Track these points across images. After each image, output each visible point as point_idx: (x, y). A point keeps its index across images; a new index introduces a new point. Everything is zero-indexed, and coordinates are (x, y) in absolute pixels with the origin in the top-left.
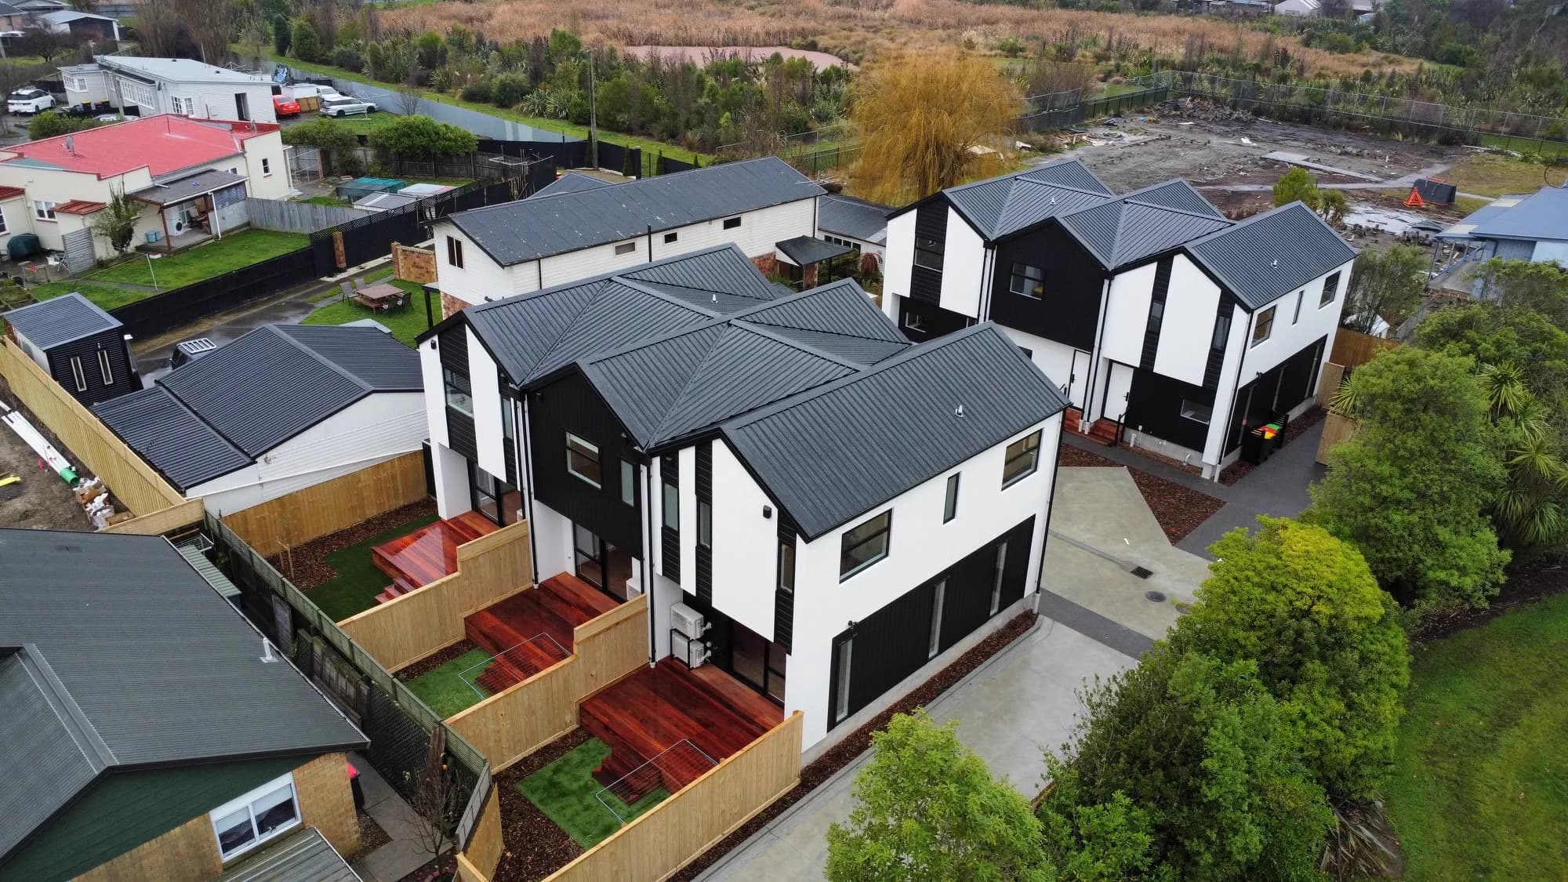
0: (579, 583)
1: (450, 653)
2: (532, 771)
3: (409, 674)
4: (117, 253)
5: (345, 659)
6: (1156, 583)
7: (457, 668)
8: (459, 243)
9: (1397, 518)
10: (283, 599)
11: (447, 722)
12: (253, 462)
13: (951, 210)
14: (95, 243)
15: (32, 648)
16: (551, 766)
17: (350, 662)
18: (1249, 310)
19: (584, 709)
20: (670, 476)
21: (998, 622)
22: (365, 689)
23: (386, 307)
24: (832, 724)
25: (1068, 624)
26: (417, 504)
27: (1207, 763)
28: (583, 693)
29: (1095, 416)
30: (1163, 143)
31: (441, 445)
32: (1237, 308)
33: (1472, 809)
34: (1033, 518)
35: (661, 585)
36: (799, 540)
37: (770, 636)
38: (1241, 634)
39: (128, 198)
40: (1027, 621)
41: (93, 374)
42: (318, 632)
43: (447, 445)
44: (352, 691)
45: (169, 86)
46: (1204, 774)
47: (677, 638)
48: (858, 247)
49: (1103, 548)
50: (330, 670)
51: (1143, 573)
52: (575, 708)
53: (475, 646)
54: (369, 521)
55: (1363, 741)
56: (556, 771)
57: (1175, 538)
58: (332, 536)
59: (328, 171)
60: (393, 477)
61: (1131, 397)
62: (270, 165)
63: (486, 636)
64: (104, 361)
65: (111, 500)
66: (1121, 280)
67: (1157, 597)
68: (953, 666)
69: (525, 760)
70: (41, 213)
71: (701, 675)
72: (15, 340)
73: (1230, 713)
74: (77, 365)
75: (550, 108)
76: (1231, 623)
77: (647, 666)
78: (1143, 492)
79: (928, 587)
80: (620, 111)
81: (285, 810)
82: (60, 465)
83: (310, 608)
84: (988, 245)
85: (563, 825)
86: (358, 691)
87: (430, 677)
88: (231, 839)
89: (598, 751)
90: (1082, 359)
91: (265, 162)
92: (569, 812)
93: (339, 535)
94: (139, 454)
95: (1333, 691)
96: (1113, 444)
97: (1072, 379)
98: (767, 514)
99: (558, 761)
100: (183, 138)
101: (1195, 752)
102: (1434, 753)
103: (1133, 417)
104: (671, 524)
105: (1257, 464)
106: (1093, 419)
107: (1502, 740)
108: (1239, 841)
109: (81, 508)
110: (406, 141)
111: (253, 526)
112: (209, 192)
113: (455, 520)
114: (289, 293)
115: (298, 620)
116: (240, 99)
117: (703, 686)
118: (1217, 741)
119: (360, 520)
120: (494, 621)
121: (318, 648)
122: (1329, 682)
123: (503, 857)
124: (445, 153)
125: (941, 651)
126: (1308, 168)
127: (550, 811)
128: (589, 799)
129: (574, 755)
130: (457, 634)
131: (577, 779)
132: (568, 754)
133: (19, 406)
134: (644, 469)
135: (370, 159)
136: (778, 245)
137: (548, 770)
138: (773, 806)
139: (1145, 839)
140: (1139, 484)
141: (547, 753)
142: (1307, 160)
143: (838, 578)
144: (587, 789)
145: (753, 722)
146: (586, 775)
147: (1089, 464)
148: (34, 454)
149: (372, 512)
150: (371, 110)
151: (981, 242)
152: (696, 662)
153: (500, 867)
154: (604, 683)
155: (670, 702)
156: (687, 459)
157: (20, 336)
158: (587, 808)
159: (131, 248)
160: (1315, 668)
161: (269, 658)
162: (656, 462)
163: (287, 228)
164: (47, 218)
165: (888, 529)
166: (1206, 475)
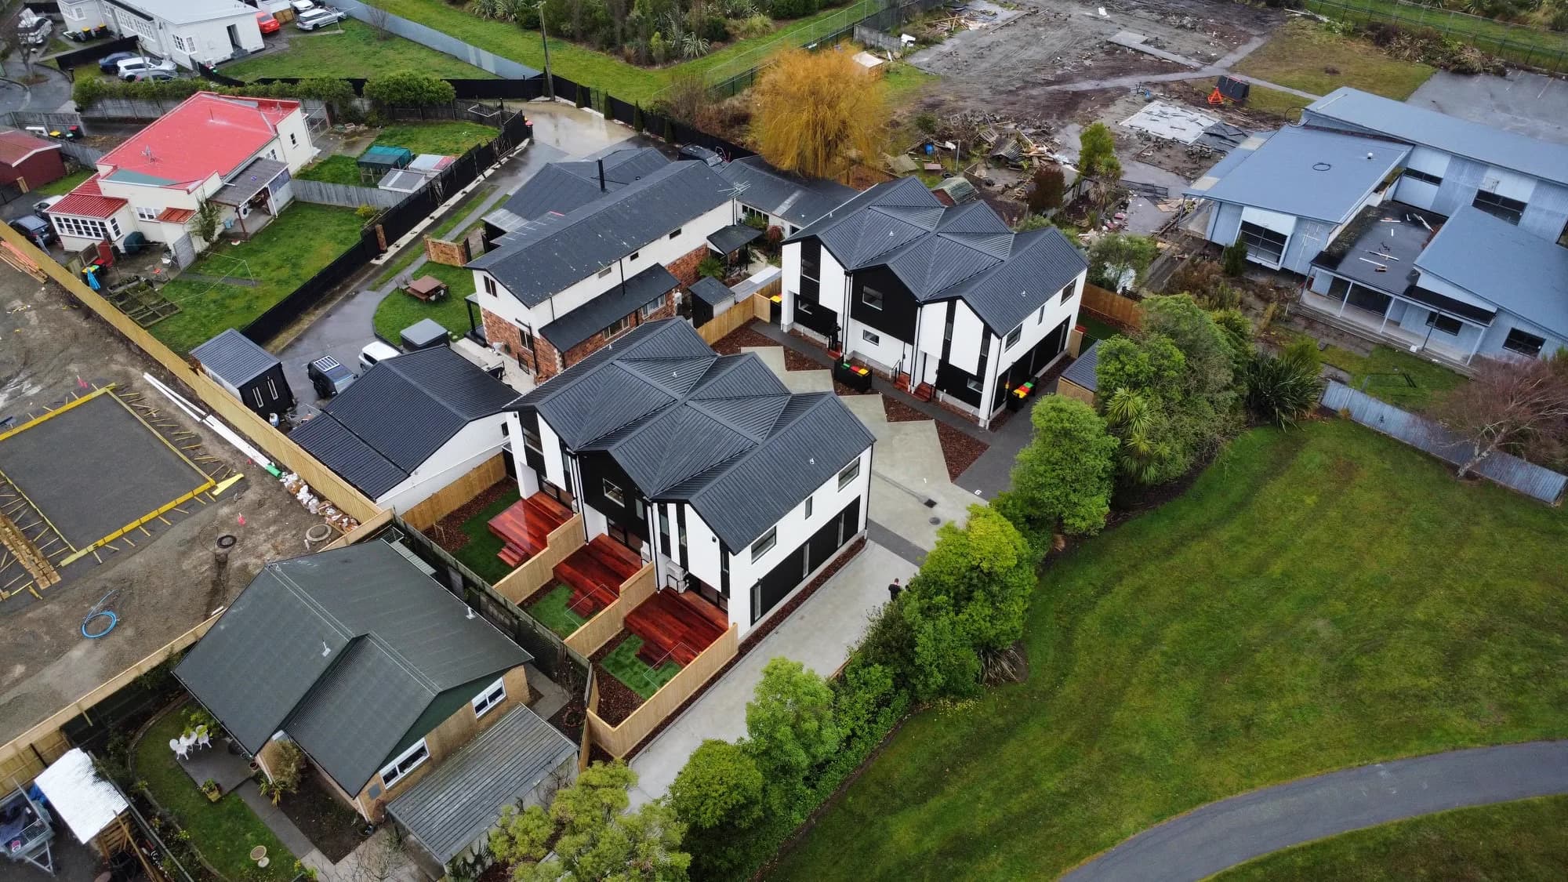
0: (611, 541)
1: (547, 588)
2: (605, 655)
3: (527, 605)
4: (208, 244)
5: (502, 606)
6: (937, 511)
7: (553, 597)
8: (493, 283)
9: (1047, 494)
10: (457, 570)
11: (565, 641)
12: (409, 475)
13: (822, 247)
14: (193, 240)
15: (373, 633)
16: (615, 651)
17: (505, 607)
18: (999, 337)
19: (626, 621)
20: (663, 512)
21: (843, 549)
22: (516, 622)
23: (433, 298)
24: (753, 622)
25: (883, 545)
26: (502, 482)
27: (916, 649)
28: (625, 613)
29: (918, 382)
30: (1029, 20)
31: (522, 464)
32: (993, 336)
33: (1070, 643)
34: (859, 498)
35: (661, 558)
36: (730, 554)
37: (719, 589)
38: (946, 577)
39: (208, 201)
40: (861, 543)
41: (266, 395)
42: (482, 590)
43: (525, 463)
44: (508, 622)
45: (170, 27)
46: (916, 653)
47: (670, 579)
48: (766, 217)
49: (911, 487)
50: (491, 608)
51: (931, 504)
52: (622, 620)
53: (560, 583)
54: (477, 498)
55: (1000, 625)
56: (617, 654)
57: (954, 476)
58: (459, 510)
59: (334, 120)
60: (488, 471)
61: (938, 372)
62: (296, 138)
63: (567, 579)
64: (272, 385)
65: (311, 491)
66: (927, 307)
67: (936, 521)
68: (818, 577)
69: (600, 649)
70: (142, 216)
71: (685, 597)
72: (203, 371)
73: (928, 627)
74: (257, 392)
75: (500, 13)
76: (941, 572)
77: (655, 594)
78: (941, 440)
79: (801, 550)
80: (563, 20)
81: (499, 692)
82: (263, 462)
83: (476, 579)
84: (847, 274)
85: (627, 684)
86: (511, 622)
87: (541, 604)
88: (479, 708)
89: (637, 643)
90: (908, 347)
91: (292, 136)
92: (627, 676)
93: (461, 509)
94: (336, 473)
95: (987, 604)
96: (929, 400)
97: (904, 357)
98: (714, 540)
99: (617, 649)
100: (224, 123)
101: (912, 644)
102: (1061, 612)
103: (940, 384)
104: (665, 532)
105: (1016, 411)
106: (916, 385)
107: (1100, 602)
108: (932, 680)
109: (293, 497)
110: (398, 96)
111: (417, 515)
112: (266, 185)
113: (531, 498)
114: (354, 280)
115: (467, 582)
116: (231, 30)
117: (687, 604)
118: (921, 639)
119: (471, 498)
120: (568, 569)
121: (483, 599)
122: (986, 600)
123: (600, 702)
124: (430, 102)
125: (810, 572)
126: (1143, 53)
127: (618, 676)
128: (636, 669)
129: (625, 645)
130: (550, 576)
131: (628, 658)
132: (622, 645)
133: (212, 412)
134: (649, 509)
135: (367, 108)
136: (709, 238)
137: (612, 655)
138: (726, 666)
139: (889, 682)
140: (940, 433)
141: (611, 645)
142: (1145, 42)
143: (750, 561)
144: (634, 663)
145: (713, 623)
146: (632, 655)
147: (911, 419)
148: (239, 452)
149: (478, 492)
150: (340, 19)
151: (843, 270)
152: (681, 591)
153: (599, 707)
154: (636, 605)
155: (670, 613)
156: (672, 508)
157: (208, 370)
158: (636, 673)
159: (215, 237)
160: (979, 594)
161: (471, 616)
162: (655, 506)
163: (326, 202)
164: (147, 219)
165: (775, 534)
166: (981, 424)
